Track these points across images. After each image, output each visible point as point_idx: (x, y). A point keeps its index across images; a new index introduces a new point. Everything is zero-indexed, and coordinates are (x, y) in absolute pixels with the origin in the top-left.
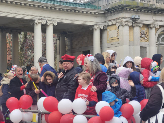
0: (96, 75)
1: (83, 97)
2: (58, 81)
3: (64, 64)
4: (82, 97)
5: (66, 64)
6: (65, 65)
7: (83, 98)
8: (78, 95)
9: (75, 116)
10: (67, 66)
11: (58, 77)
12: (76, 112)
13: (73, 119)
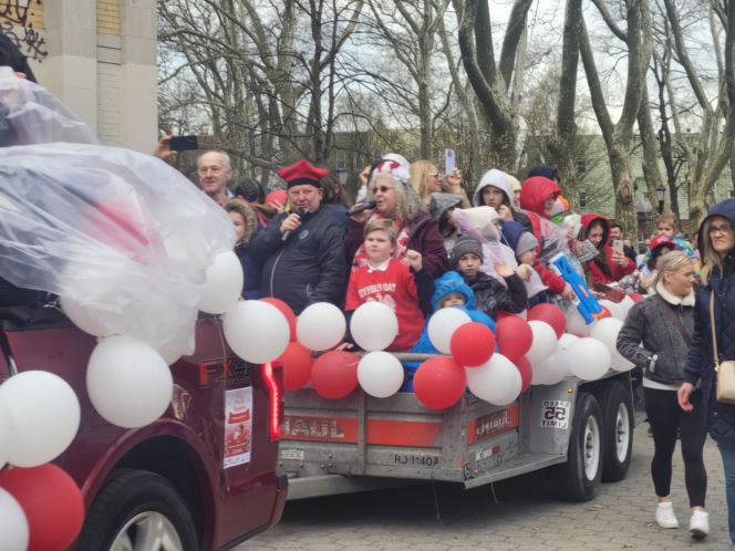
0: (415, 227)
1: (379, 296)
2: (284, 238)
3: (298, 192)
4: (373, 295)
5: (304, 192)
6: (302, 196)
7: (377, 300)
8: (360, 291)
9: (360, 358)
10: (308, 197)
11: (282, 229)
12: (361, 345)
13: (356, 366)
